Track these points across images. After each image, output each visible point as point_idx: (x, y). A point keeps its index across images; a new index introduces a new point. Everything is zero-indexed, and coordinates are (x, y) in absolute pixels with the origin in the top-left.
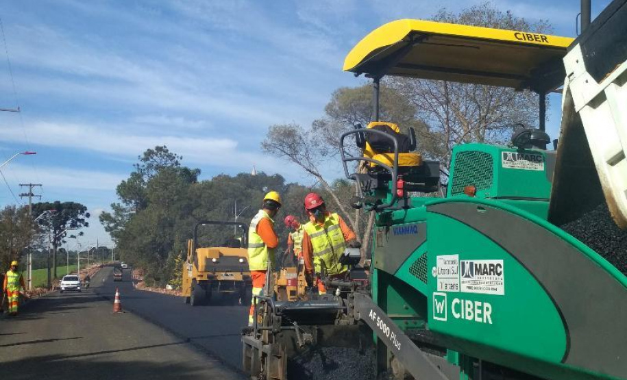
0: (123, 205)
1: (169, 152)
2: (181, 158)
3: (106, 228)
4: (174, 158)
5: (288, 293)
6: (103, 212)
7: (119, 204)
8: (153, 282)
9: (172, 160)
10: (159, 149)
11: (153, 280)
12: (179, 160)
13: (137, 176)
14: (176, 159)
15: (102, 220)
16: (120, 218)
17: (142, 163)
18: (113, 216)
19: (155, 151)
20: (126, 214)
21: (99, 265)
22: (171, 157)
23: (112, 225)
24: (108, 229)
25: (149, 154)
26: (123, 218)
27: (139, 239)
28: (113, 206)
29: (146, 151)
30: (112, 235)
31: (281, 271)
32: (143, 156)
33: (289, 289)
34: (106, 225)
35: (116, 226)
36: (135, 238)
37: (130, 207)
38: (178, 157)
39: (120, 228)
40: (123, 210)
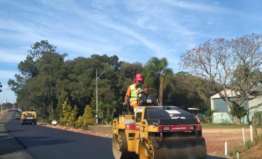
0: (22, 76)
1: (49, 44)
2: (56, 48)
3: (11, 88)
4: (52, 47)
5: (127, 135)
6: (10, 79)
7: (19, 75)
8: (41, 119)
9: (50, 48)
10: (43, 42)
11: (41, 118)
12: (54, 49)
13: (30, 59)
14: (53, 48)
15: (9, 84)
16: (20, 83)
17: (33, 50)
18: (16, 82)
19: (41, 43)
20: (23, 80)
21: (7, 111)
22: (50, 47)
23: (15, 87)
24: (13, 89)
25: (37, 45)
26: (22, 82)
27: (32, 94)
28: (16, 75)
29: (35, 43)
30: (15, 92)
31: (120, 117)
32: (33, 46)
33: (127, 132)
34: (12, 87)
35: (17, 88)
36: (29, 94)
37: (25, 76)
38: (54, 47)
39: (20, 88)
40: (22, 78)
